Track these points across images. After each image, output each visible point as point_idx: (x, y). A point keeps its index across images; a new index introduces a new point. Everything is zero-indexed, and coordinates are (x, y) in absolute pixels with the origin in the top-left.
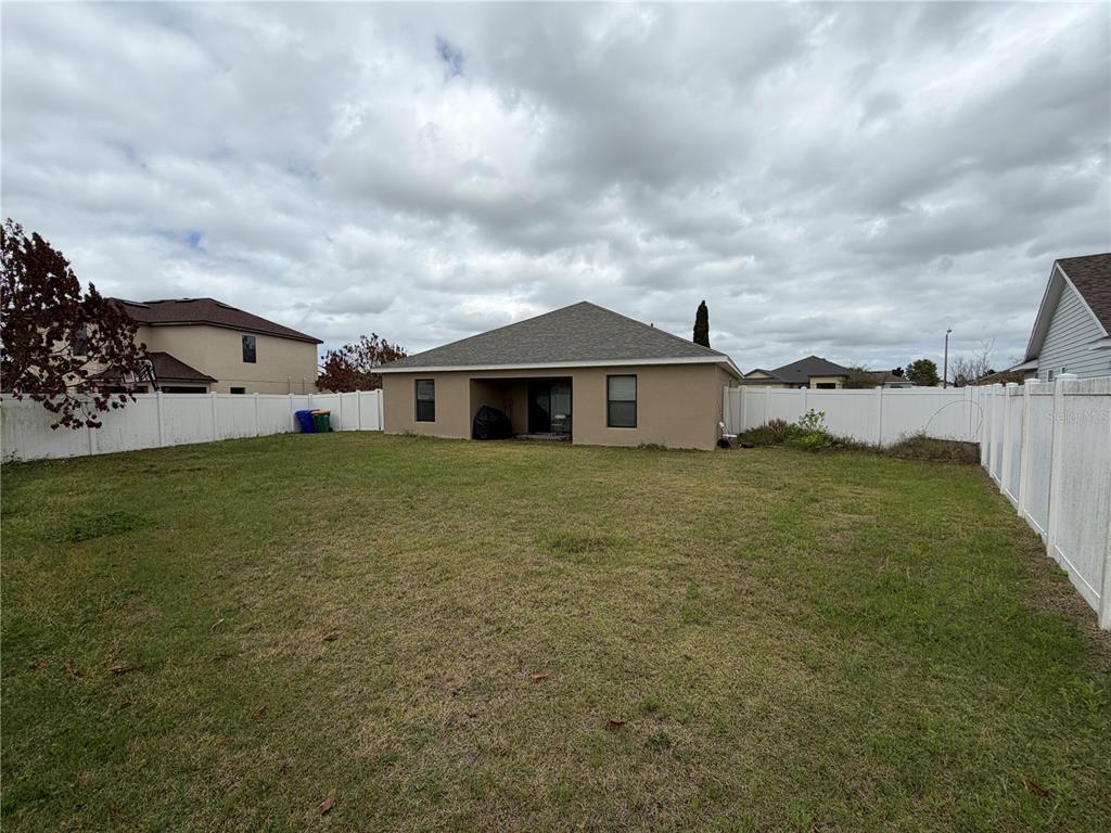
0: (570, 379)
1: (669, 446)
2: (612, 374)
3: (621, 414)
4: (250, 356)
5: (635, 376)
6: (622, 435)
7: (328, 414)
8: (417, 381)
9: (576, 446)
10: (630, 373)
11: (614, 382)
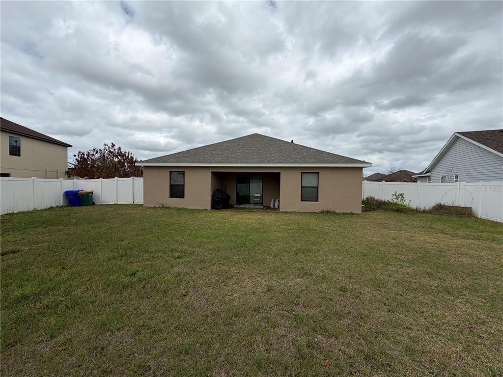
0: (279, 174)
1: (337, 212)
2: (305, 171)
3: (310, 194)
4: (15, 151)
5: (318, 173)
6: (310, 206)
7: (92, 193)
8: (171, 172)
9: (282, 212)
10: (315, 172)
11: (305, 176)
